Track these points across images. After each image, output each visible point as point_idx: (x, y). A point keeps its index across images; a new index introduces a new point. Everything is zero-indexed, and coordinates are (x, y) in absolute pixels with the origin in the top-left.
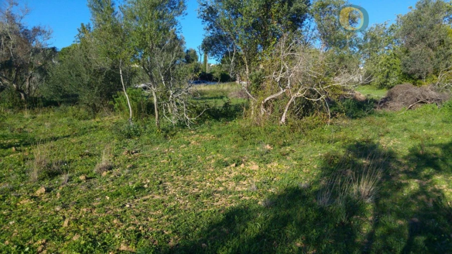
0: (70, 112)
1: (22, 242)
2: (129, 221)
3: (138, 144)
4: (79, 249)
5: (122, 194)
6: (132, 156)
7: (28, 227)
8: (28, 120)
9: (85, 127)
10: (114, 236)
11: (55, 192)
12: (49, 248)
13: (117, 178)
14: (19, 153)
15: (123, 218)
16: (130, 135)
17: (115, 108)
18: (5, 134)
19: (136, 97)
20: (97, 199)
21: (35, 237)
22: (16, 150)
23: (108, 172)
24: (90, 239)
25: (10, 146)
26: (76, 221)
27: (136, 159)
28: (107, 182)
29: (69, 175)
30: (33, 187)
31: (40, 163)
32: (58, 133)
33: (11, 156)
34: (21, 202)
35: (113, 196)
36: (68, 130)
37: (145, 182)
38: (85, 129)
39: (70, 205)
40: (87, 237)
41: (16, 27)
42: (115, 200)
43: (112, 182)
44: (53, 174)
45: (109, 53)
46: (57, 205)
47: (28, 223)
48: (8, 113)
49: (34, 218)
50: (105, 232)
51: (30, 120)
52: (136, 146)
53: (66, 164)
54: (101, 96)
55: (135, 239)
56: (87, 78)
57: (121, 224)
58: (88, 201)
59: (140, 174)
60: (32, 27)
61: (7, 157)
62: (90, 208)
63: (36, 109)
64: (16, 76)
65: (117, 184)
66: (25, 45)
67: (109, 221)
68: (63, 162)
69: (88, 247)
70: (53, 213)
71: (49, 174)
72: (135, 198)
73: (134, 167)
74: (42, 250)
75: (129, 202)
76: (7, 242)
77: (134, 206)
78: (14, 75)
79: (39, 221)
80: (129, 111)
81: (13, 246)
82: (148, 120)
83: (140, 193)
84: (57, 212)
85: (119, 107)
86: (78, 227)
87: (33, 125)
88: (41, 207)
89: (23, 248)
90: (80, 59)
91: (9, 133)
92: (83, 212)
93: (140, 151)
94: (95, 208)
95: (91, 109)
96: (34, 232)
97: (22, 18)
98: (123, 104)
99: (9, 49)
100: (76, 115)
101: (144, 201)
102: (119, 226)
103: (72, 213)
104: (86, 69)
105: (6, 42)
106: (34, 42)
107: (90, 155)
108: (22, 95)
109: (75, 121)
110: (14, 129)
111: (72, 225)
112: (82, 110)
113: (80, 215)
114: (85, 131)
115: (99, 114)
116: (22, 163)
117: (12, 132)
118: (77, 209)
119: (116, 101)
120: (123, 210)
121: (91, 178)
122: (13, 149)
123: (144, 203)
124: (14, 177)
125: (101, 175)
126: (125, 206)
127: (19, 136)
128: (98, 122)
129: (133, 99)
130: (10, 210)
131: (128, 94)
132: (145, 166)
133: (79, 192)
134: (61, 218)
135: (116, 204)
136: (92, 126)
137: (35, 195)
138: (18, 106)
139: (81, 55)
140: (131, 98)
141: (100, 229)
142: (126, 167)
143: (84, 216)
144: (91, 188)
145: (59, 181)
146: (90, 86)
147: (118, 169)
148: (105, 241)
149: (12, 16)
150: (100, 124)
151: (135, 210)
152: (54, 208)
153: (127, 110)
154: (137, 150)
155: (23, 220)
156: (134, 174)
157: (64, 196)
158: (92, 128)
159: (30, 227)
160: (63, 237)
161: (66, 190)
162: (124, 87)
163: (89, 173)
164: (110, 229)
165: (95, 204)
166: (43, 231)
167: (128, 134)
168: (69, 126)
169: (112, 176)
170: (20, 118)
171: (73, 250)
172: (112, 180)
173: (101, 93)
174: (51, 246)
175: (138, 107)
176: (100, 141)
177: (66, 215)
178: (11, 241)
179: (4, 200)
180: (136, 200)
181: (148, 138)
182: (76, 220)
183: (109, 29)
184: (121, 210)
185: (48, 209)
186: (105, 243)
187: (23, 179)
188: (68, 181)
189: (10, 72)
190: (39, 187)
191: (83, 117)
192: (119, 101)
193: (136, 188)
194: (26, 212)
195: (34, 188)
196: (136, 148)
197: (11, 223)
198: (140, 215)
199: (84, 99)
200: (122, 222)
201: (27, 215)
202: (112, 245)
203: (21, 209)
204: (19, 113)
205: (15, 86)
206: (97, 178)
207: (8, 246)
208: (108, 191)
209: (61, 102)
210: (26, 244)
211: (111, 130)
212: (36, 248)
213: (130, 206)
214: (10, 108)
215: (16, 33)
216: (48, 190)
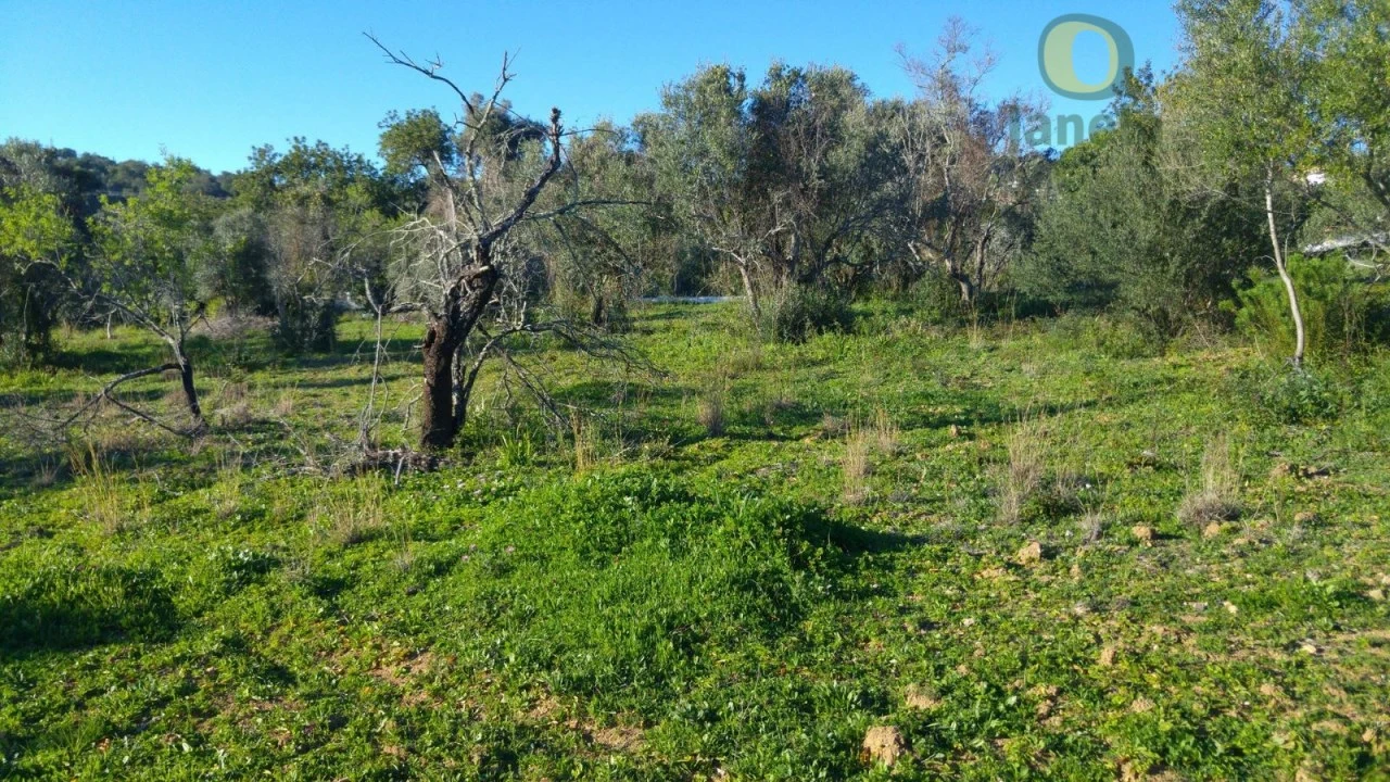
0: (1089, 336)
1: (997, 677)
2: (1319, 703)
3: (1329, 447)
4: (1155, 743)
5: (1284, 607)
6: (1310, 483)
7: (1007, 642)
8: (978, 355)
9: (1136, 380)
10: (1267, 737)
11: (1065, 560)
12: (1068, 714)
13: (1257, 550)
14: (967, 443)
15: (1294, 684)
16: (1295, 414)
17: (1237, 321)
18: (930, 391)
19: (1323, 283)
20: (1194, 605)
21: (1028, 675)
22: (959, 432)
23: (1226, 525)
24: (1186, 724)
25: (944, 422)
26: (1137, 657)
27: (1326, 497)
28: (1224, 557)
29: (1100, 517)
30: (1010, 536)
31: (1024, 474)
32: (1060, 395)
33: (949, 447)
34: (985, 573)
35: (1246, 604)
36: (1086, 389)
37: (1370, 581)
38: (1136, 385)
39: (1113, 606)
40: (1176, 714)
41: (962, 108)
42: (1260, 622)
43: (1240, 561)
44: (1058, 512)
45: (1238, 145)
46: (1077, 599)
47: (1006, 631)
48: (933, 334)
49: (1020, 623)
50: (1233, 713)
51: (984, 356)
52: (1319, 452)
53: (1088, 486)
54: (1186, 285)
55: (1350, 768)
56: (1146, 232)
57: (1292, 703)
58: (1167, 606)
59: (1346, 549)
60: (999, 101)
61: (940, 450)
62: (1174, 627)
63: (998, 326)
64: (954, 237)
65: (1263, 569)
66: (979, 154)
67: (1244, 683)
68: (1081, 480)
69: (1183, 744)
70: (1068, 620)
71: (1047, 509)
72: (1337, 628)
73: (1319, 522)
74: (1049, 715)
75: (1313, 637)
76: (963, 669)
77: (1336, 656)
78: (948, 236)
79: (1032, 633)
80: (1293, 333)
81: (978, 682)
82: (1369, 364)
83: (1352, 615)
84: (1077, 618)
85: (1254, 319)
86: (1142, 678)
87: (992, 370)
88: (1033, 596)
89: (1001, 694)
90: (1128, 174)
91: (938, 387)
92: (1154, 635)
93: (1336, 470)
94: (1189, 630)
95: (1152, 326)
96: (1024, 660)
97: (975, 82)
98: (1272, 309)
99: (941, 169)
100: (1108, 343)
101: (1376, 644)
102: (1282, 709)
103: (1120, 630)
104: (1146, 203)
105: (937, 151)
106: (1002, 143)
107: (1158, 467)
108: (964, 287)
109: (1104, 360)
110: (948, 377)
111: (1123, 666)
112: (1124, 330)
113: (1143, 642)
114: (1140, 391)
115: (1179, 340)
116: (975, 468)
117: (945, 385)
118: (1134, 622)
119: (1246, 300)
120: (1293, 659)
121: (1169, 537)
122: (953, 429)
123: (1374, 651)
124: (961, 503)
125: (1200, 533)
126: (1300, 646)
127: (962, 398)
128: (1175, 366)
129: (1309, 292)
130: (960, 588)
131: (1293, 275)
132: (1364, 526)
133: (1134, 573)
134: (1091, 638)
135: (1264, 634)
136: (1158, 376)
137: (1014, 559)
138: (953, 317)
139: (1131, 163)
140: (1301, 287)
141: (1215, 702)
142: (1291, 518)
143: (1156, 647)
144: (1172, 567)
145: (1074, 530)
146: (1154, 254)
147: (1262, 521)
148: (1239, 744)
149: (954, 82)
150: (1182, 371)
151: (1338, 667)
152: (1067, 606)
153: (1283, 328)
154: (1326, 464)
155: (993, 621)
156: (1322, 546)
157: (1091, 577)
158: (1158, 382)
159: (1011, 643)
160: (1102, 693)
161: (1097, 560)
162: (1277, 251)
163: (1158, 520)
164: (1249, 709)
165: (1188, 619)
166: (1047, 663)
167: (1288, 408)
168: (1088, 374)
169: (1239, 541)
170: (961, 350)
171: (1138, 741)
172: (1242, 555)
173: (1189, 276)
174: (1071, 710)
175: (1327, 319)
176: (1188, 426)
177: (1102, 631)
178: (970, 667)
179: (946, 560)
180: (1341, 638)
181: (1371, 428)
182: (1134, 653)
183: (1245, 67)
184: (1285, 658)
185: (1051, 605)
186: (1237, 751)
187: (983, 513)
188: (1099, 536)
189: (940, 228)
190: (1023, 539)
191: (1126, 349)
192: (1255, 301)
193: (1338, 596)
194: (997, 603)
195: (1012, 542)
196: (1324, 458)
197: (966, 622)
198: (1362, 688)
199: (1133, 292)
200: (1293, 698)
201: (1002, 610)
202: (1265, 763)
203: (985, 590)
204: (957, 338)
205: (948, 264)
206: (1189, 541)
207: (966, 678)
208: (1232, 586)
209: (1066, 306)
210: (1008, 686)
211: (1225, 393)
212: (1035, 703)
213: (1320, 650)
214: (935, 322)
215: (961, 125)
216: (1048, 553)
